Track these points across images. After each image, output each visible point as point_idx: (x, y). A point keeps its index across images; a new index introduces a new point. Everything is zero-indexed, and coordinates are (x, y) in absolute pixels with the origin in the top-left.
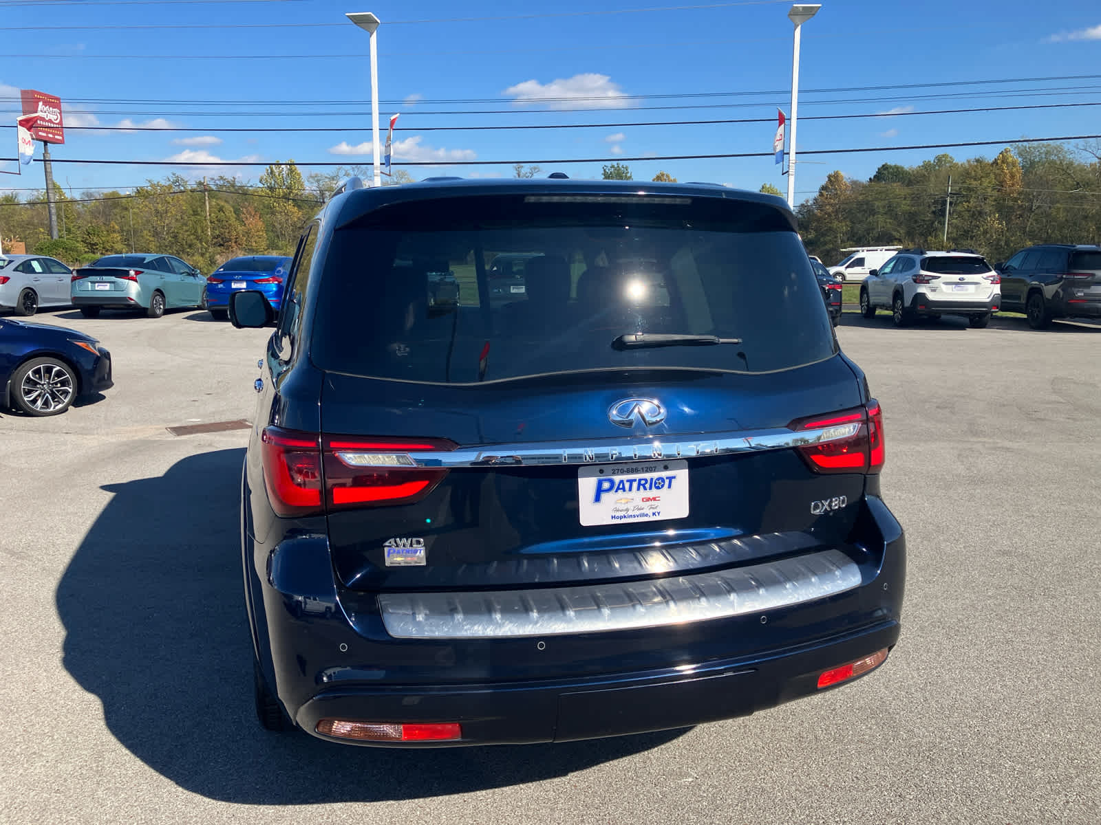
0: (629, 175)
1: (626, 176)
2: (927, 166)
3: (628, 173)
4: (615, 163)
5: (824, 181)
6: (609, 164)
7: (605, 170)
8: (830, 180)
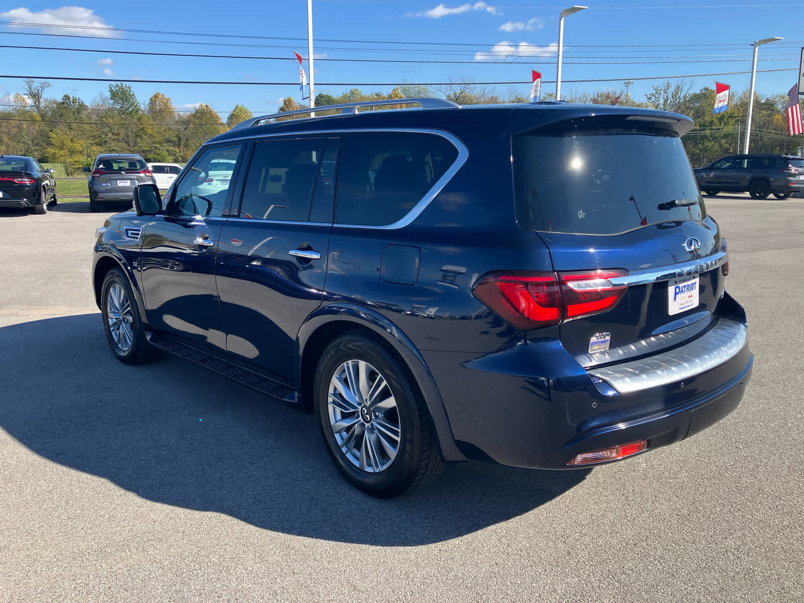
0: (132, 93)
1: (129, 94)
2: (345, 96)
3: (131, 91)
4: (119, 83)
5: (282, 105)
6: (114, 83)
7: (110, 88)
8: (285, 103)
